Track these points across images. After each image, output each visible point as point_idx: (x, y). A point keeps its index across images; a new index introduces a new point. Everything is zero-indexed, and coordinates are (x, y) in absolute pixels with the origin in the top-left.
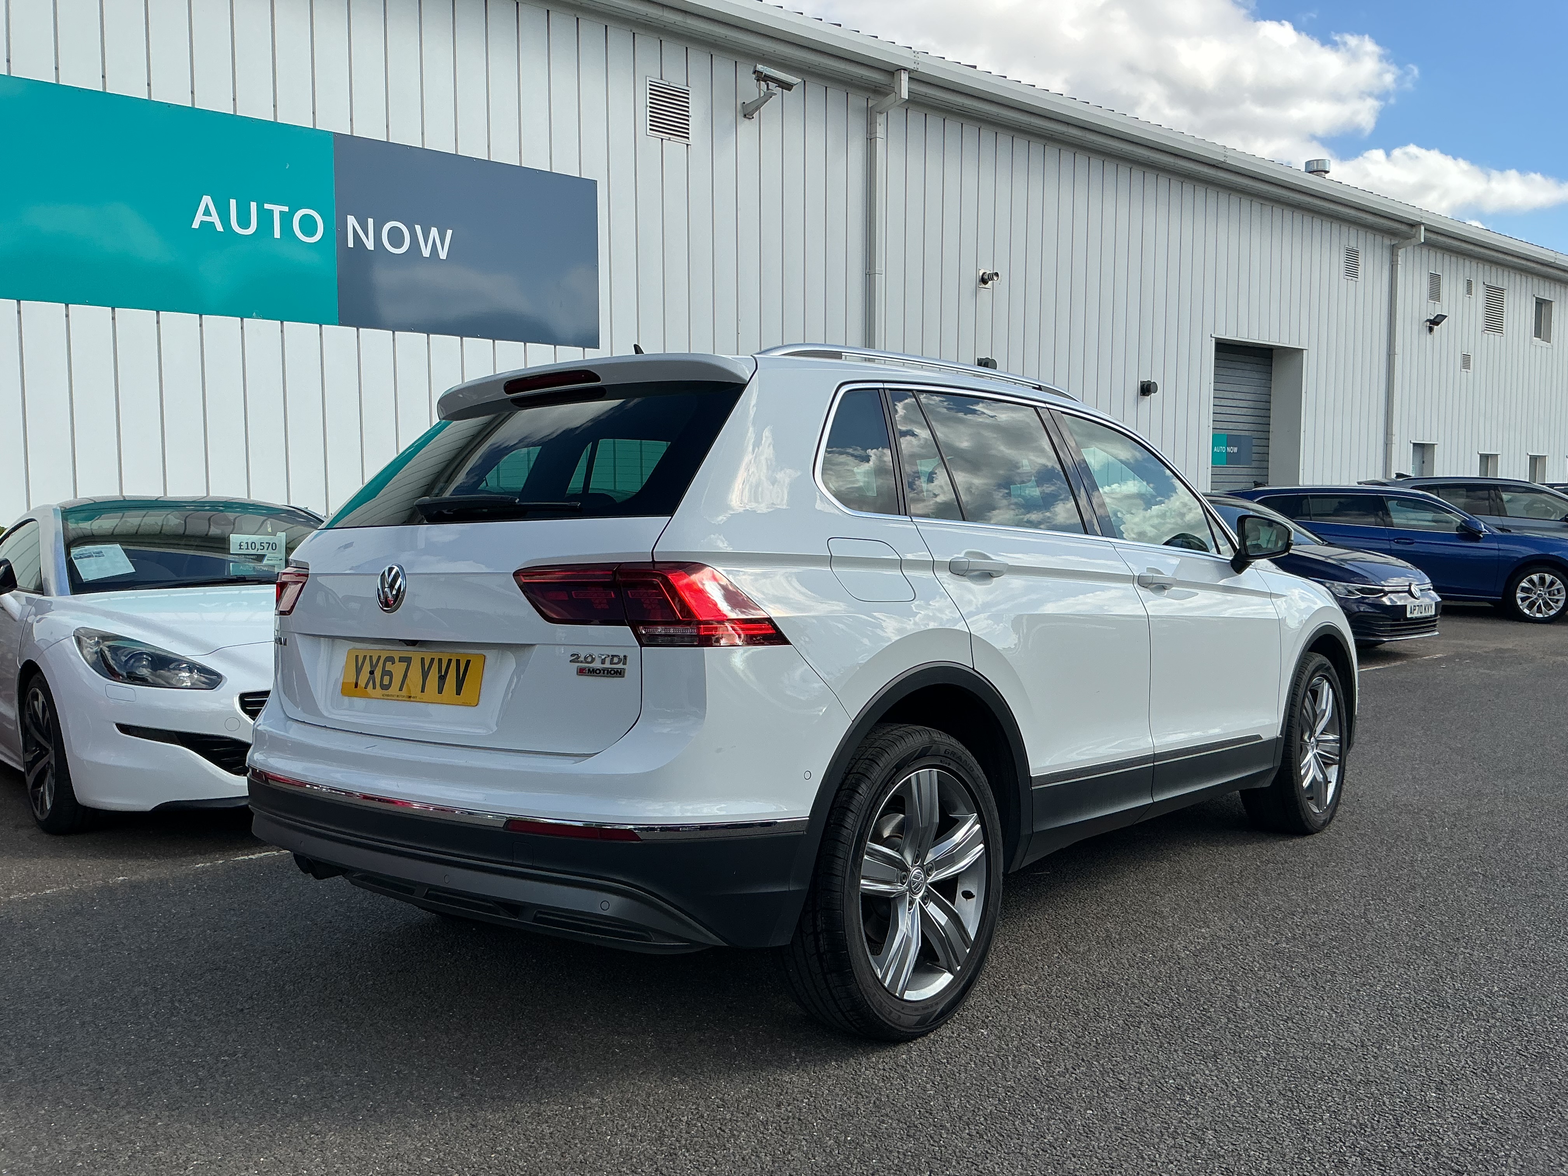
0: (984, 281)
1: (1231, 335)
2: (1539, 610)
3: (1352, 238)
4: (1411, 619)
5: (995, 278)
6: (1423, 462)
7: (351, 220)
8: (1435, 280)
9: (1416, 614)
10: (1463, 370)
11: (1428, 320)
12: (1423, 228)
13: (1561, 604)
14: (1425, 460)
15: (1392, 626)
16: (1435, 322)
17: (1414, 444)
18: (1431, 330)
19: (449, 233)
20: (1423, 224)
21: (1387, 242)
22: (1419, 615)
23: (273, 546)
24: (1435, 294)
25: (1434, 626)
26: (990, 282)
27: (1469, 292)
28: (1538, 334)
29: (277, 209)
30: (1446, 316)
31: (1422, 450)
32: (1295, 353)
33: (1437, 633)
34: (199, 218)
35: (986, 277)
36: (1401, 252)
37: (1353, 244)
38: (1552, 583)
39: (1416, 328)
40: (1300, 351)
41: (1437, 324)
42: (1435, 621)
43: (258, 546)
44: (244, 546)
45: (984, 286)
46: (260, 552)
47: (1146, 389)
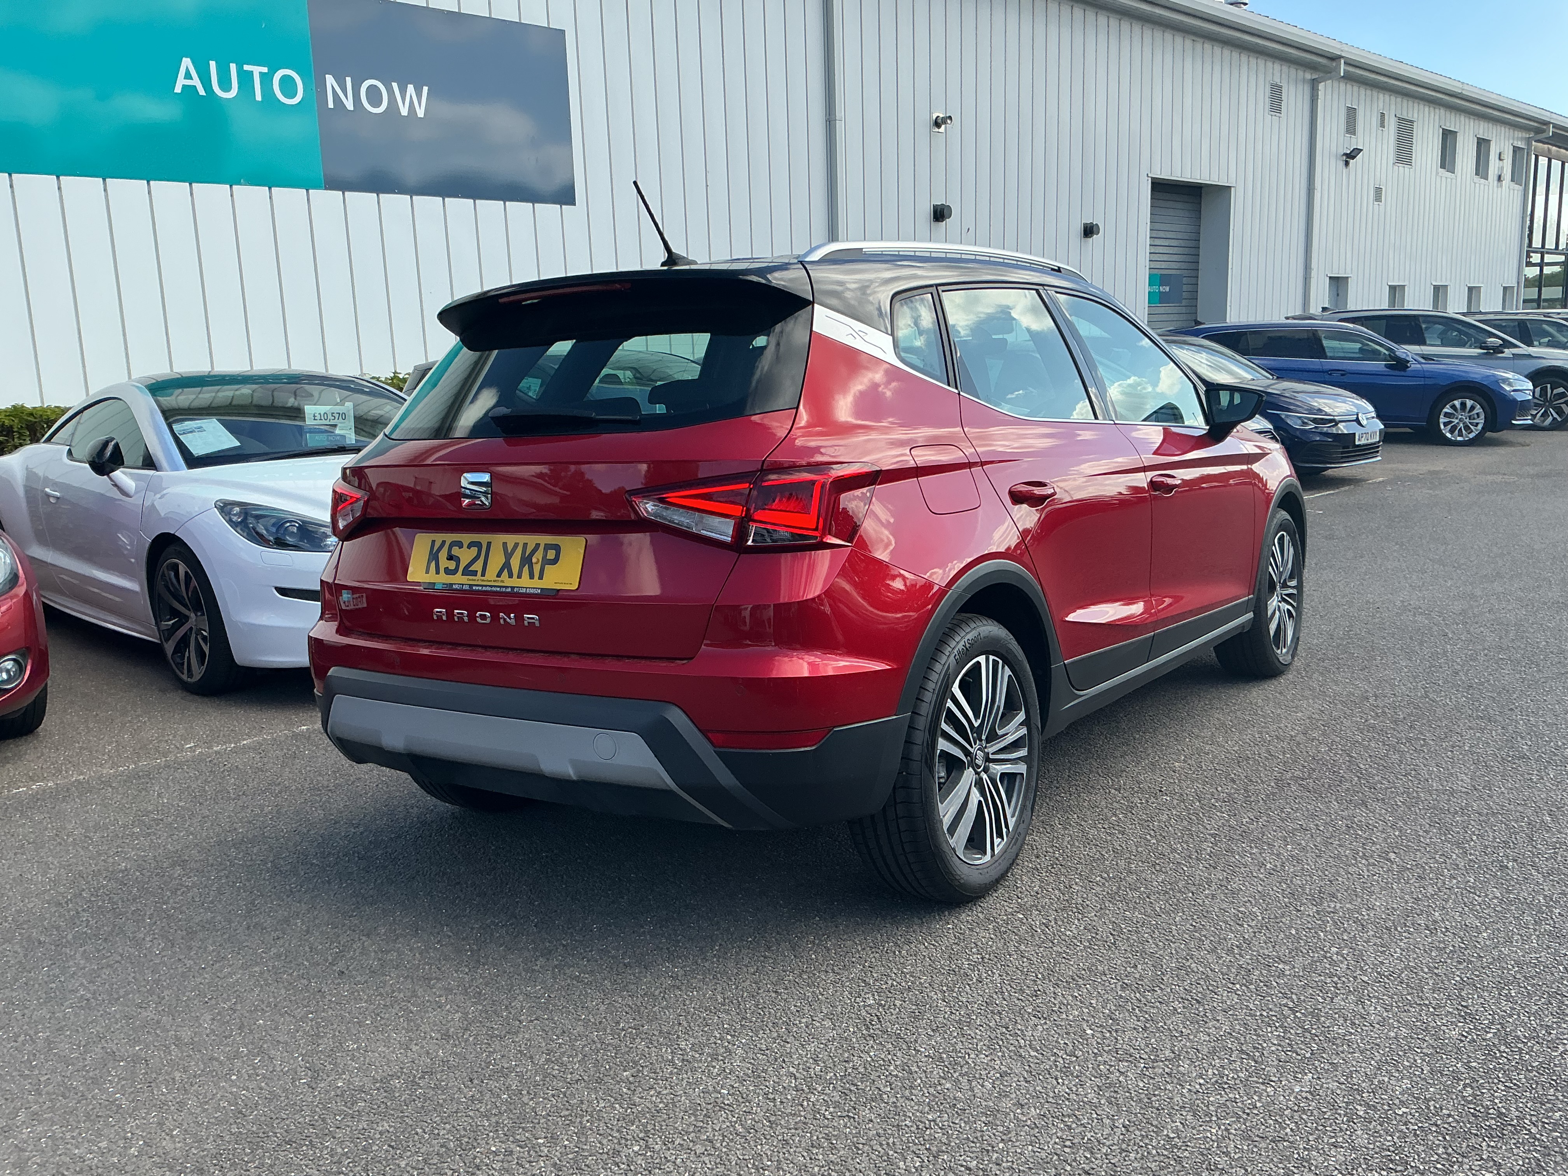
0: (937, 124)
1: (1165, 175)
2: (1460, 435)
3: (1276, 72)
4: (1359, 446)
5: (949, 121)
6: (1338, 295)
7: (330, 80)
8: (1351, 113)
9: (1363, 442)
10: (1376, 203)
11: (1345, 154)
12: (1342, 61)
13: (1480, 427)
14: (1340, 292)
15: (1342, 453)
16: (1351, 155)
17: (1330, 278)
18: (1347, 164)
19: (425, 89)
20: (1343, 57)
21: (1308, 76)
22: (1366, 442)
23: (343, 416)
24: (1351, 128)
25: (1378, 452)
26: (943, 126)
27: (1382, 125)
28: (1443, 166)
29: (257, 70)
30: (1361, 150)
31: (1338, 283)
32: (1223, 191)
33: (1379, 458)
34: (181, 82)
35: (939, 121)
36: (1321, 86)
37: (1277, 80)
38: (1473, 408)
39: (1333, 161)
40: (1229, 188)
41: (1353, 158)
42: (1378, 447)
43: (330, 416)
44: (318, 417)
45: (937, 130)
46: (332, 422)
47: (1089, 231)
